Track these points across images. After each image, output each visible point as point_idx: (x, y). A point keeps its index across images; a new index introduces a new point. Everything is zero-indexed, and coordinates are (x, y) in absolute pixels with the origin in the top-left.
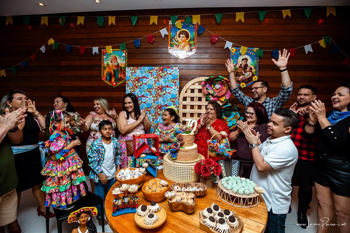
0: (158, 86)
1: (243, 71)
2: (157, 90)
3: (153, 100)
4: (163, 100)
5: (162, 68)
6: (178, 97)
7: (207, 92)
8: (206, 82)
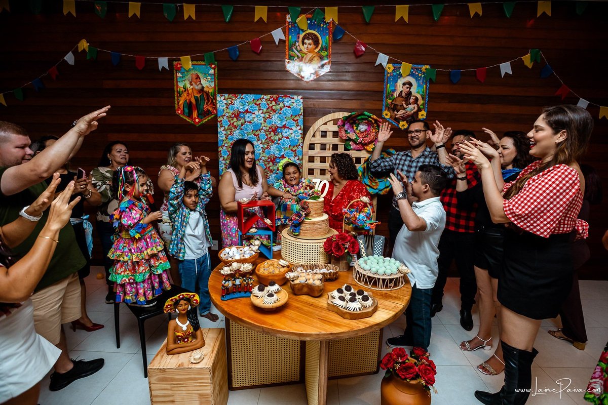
0: (269, 126)
1: (404, 103)
2: (267, 133)
3: (262, 148)
4: (277, 149)
5: (276, 97)
6: (301, 145)
7: (346, 136)
8: (345, 121)
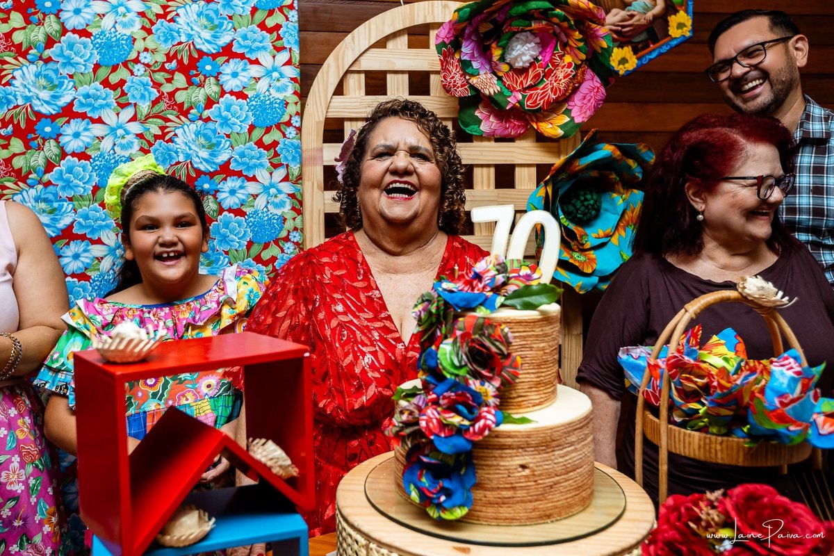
0: (165, 48)
2: (160, 77)
3: (140, 136)
4: (202, 140)
6: (296, 121)
7: (465, 85)
8: (463, 25)
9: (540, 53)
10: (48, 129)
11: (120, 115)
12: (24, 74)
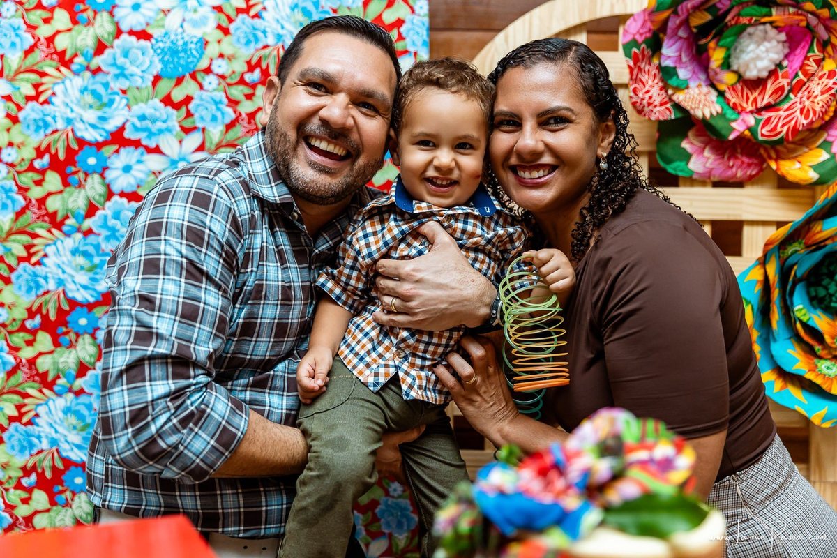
2: (237, 92)
7: (666, 103)
8: (665, 15)
9: (787, 56)
10: (92, 161)
11: (184, 143)
12: (66, 89)
